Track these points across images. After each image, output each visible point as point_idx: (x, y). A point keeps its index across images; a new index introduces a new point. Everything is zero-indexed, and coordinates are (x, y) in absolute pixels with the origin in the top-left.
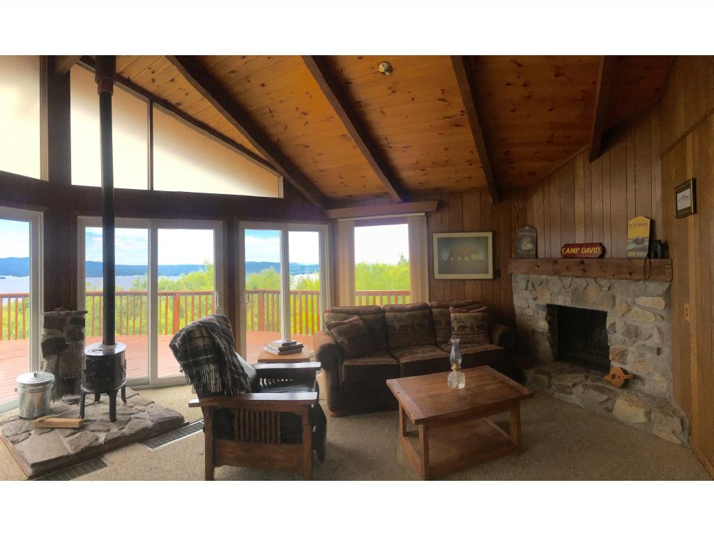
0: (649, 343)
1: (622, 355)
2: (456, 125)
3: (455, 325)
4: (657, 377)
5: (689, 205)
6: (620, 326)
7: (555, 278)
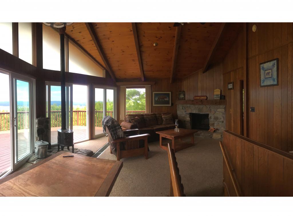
0: (220, 120)
1: (213, 124)
3: (164, 119)
4: (222, 128)
5: (232, 87)
6: (213, 117)
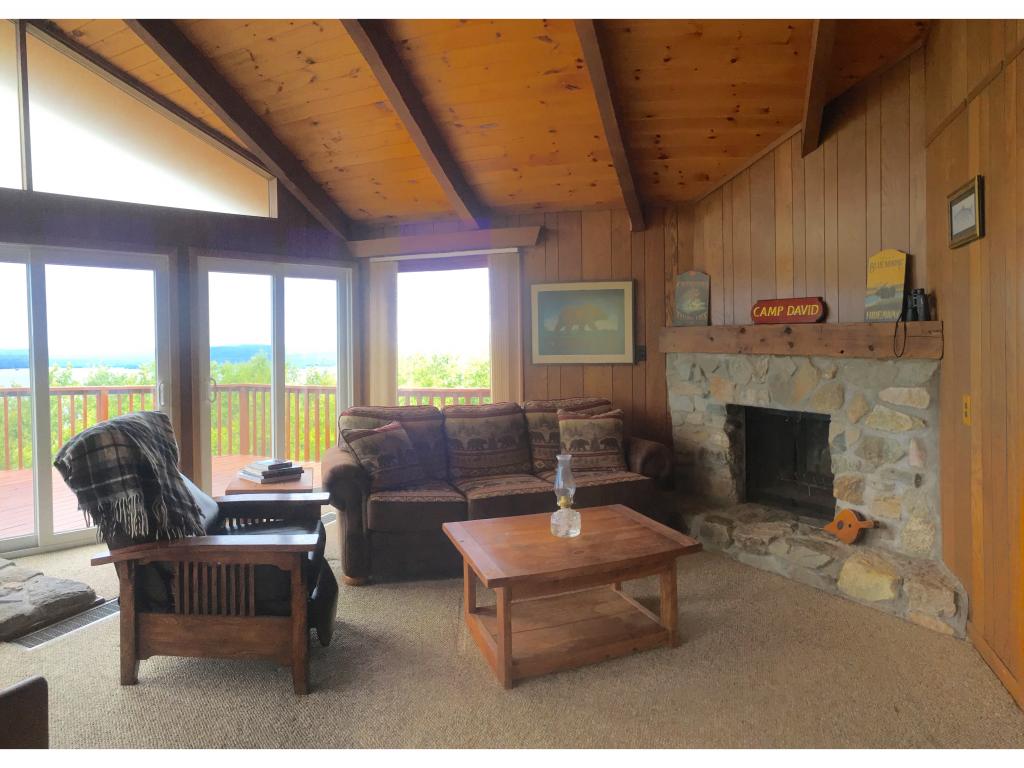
0: (902, 466)
1: (857, 486)
2: (569, 87)
3: (566, 440)
4: (915, 525)
5: (973, 224)
6: (852, 439)
7: (742, 358)
